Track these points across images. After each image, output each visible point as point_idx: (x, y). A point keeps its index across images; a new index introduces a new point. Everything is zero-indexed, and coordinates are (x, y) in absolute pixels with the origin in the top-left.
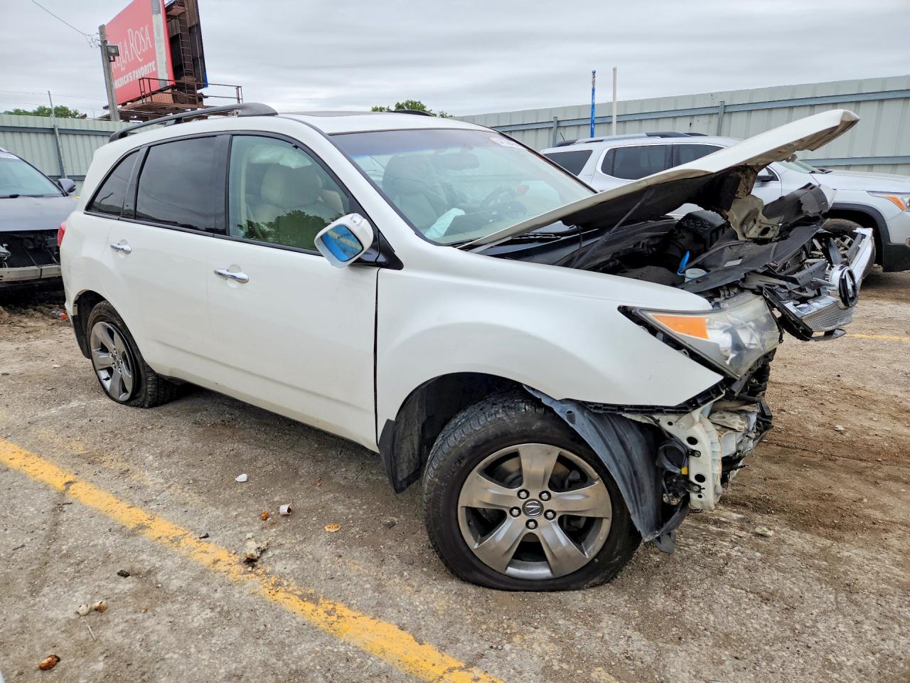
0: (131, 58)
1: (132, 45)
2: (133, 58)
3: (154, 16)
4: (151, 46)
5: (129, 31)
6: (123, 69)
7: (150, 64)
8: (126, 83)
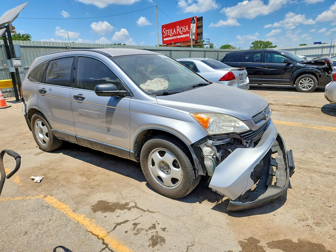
0: (176, 33)
1: (177, 30)
2: (177, 33)
3: (192, 24)
4: (188, 31)
5: (177, 27)
6: (171, 36)
7: (186, 35)
8: (172, 39)
